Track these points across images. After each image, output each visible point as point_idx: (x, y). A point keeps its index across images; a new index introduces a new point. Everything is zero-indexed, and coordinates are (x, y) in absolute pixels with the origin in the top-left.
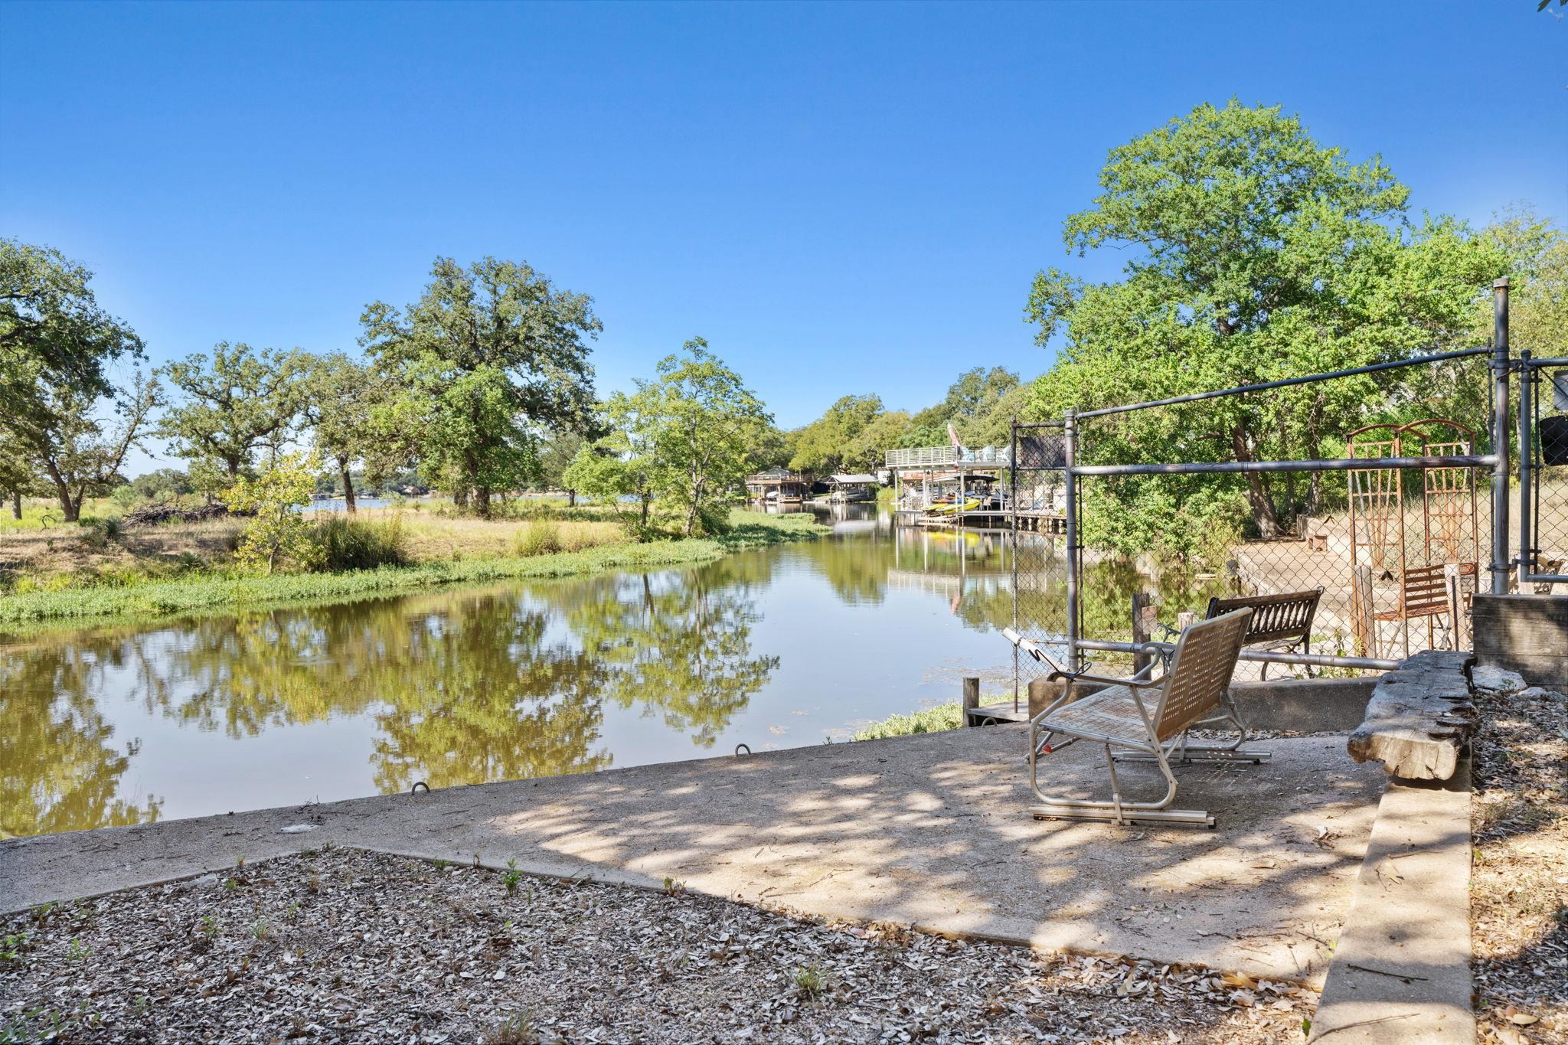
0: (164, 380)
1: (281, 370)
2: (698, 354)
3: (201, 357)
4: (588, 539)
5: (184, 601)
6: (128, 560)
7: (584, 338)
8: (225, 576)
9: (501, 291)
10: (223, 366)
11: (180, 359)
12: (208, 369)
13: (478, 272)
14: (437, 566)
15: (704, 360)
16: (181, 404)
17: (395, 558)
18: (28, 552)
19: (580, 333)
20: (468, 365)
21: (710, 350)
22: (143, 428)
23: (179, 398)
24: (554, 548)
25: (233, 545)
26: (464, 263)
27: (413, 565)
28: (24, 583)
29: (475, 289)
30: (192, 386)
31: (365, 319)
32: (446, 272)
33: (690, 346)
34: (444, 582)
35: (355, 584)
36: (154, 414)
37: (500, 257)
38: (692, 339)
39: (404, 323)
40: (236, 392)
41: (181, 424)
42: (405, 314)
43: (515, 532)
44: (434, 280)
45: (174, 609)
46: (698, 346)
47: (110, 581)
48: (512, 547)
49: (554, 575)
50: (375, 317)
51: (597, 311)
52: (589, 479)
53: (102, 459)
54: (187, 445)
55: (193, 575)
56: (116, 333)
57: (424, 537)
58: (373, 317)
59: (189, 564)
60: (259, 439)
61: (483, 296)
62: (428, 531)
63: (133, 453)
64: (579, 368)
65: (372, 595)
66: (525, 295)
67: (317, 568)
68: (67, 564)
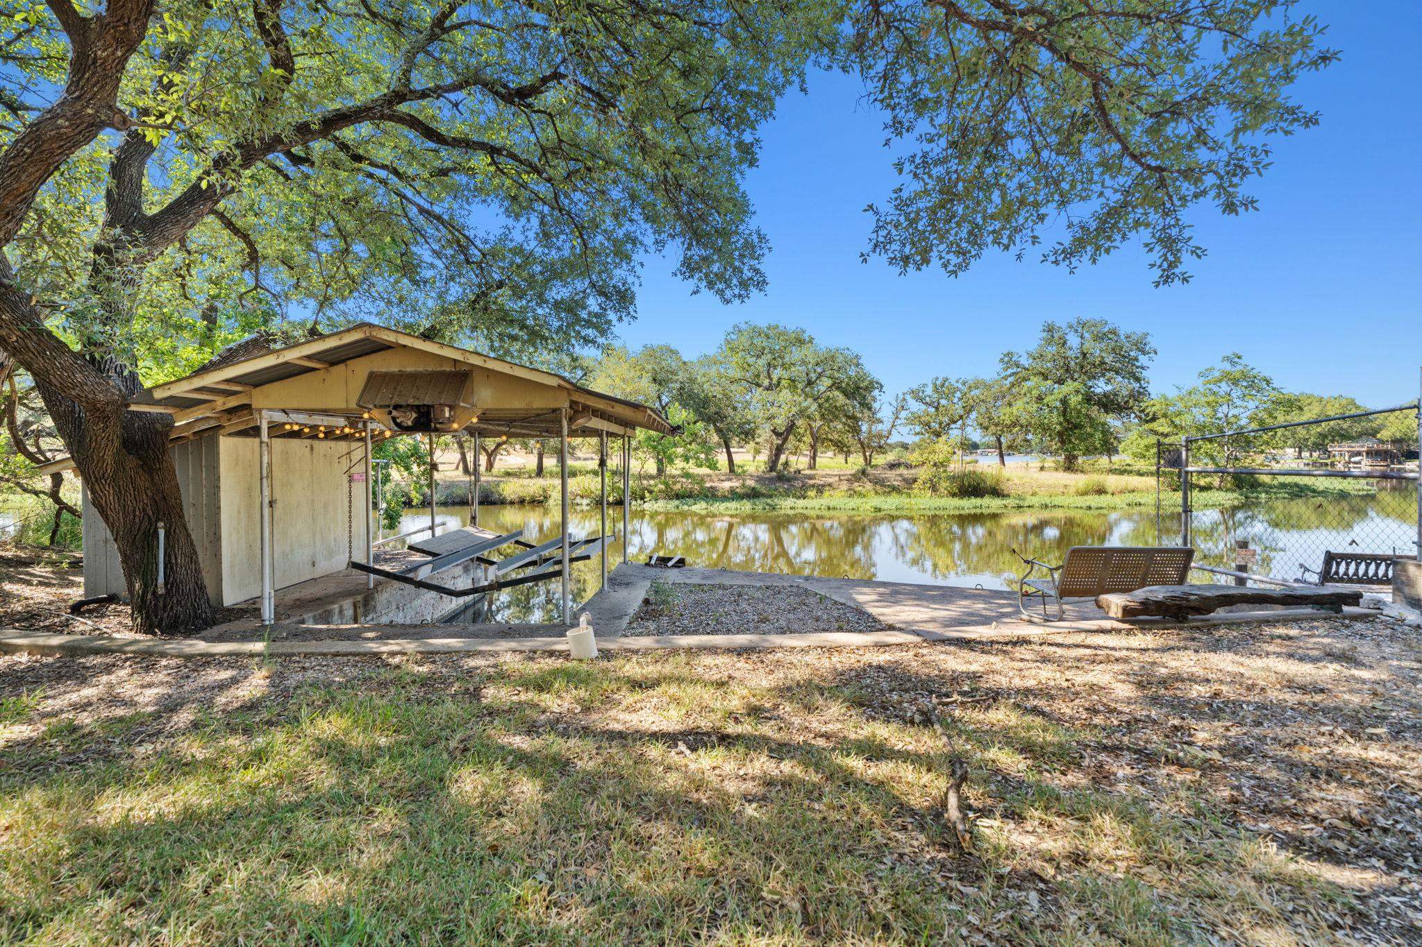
0: (908, 397)
1: (965, 389)
2: (1233, 364)
3: (925, 385)
4: (1130, 487)
5: (885, 506)
6: (869, 486)
7: (1143, 360)
8: (909, 495)
9: (1087, 335)
10: (936, 389)
11: (915, 387)
12: (929, 391)
13: (1071, 327)
14: (1020, 497)
15: (1239, 368)
16: (915, 410)
17: (996, 492)
18: (830, 480)
19: (1141, 357)
20: (1061, 382)
21: (1242, 362)
22: (899, 422)
23: (915, 406)
24: (1101, 491)
25: (915, 480)
26: (1061, 323)
27: (1008, 496)
28: (826, 494)
29: (1068, 337)
30: (921, 400)
31: (1002, 360)
32: (1050, 329)
33: (1227, 359)
34: (1020, 507)
35: (969, 505)
36: (903, 414)
37: (1084, 318)
38: (1229, 354)
39: (1025, 361)
40: (943, 402)
41: (915, 419)
42: (1025, 356)
43: (1078, 481)
44: (1045, 334)
45: (880, 510)
46: (1234, 359)
47: (861, 495)
48: (1072, 490)
49: (1090, 508)
50: (1009, 360)
51: (1152, 342)
52: (1135, 450)
53: (880, 436)
54: (918, 429)
55: (894, 494)
56: (871, 382)
57: (1017, 481)
58: (1006, 359)
59: (895, 489)
60: (953, 426)
61: (1073, 341)
62: (1021, 478)
63: (894, 432)
64: (1138, 380)
65: (979, 511)
66: (1099, 337)
67: (954, 495)
68: (845, 486)
